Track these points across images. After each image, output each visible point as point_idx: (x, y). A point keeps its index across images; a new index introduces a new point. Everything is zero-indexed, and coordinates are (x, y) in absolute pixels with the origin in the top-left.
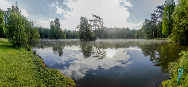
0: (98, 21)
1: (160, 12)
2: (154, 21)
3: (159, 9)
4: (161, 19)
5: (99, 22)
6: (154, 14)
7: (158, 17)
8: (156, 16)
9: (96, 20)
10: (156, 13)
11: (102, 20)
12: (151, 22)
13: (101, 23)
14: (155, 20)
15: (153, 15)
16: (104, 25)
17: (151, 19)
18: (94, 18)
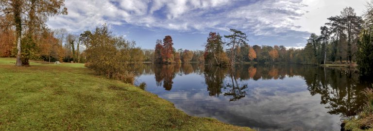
0: (239, 36)
1: (333, 25)
2: (325, 37)
3: (333, 22)
4: (335, 35)
5: (239, 38)
6: (325, 27)
7: (332, 32)
8: (329, 30)
9: (235, 36)
10: (328, 27)
11: (244, 36)
12: (321, 38)
13: (244, 40)
14: (326, 35)
15: (323, 29)
16: (246, 42)
17: (321, 34)
18: (232, 33)
